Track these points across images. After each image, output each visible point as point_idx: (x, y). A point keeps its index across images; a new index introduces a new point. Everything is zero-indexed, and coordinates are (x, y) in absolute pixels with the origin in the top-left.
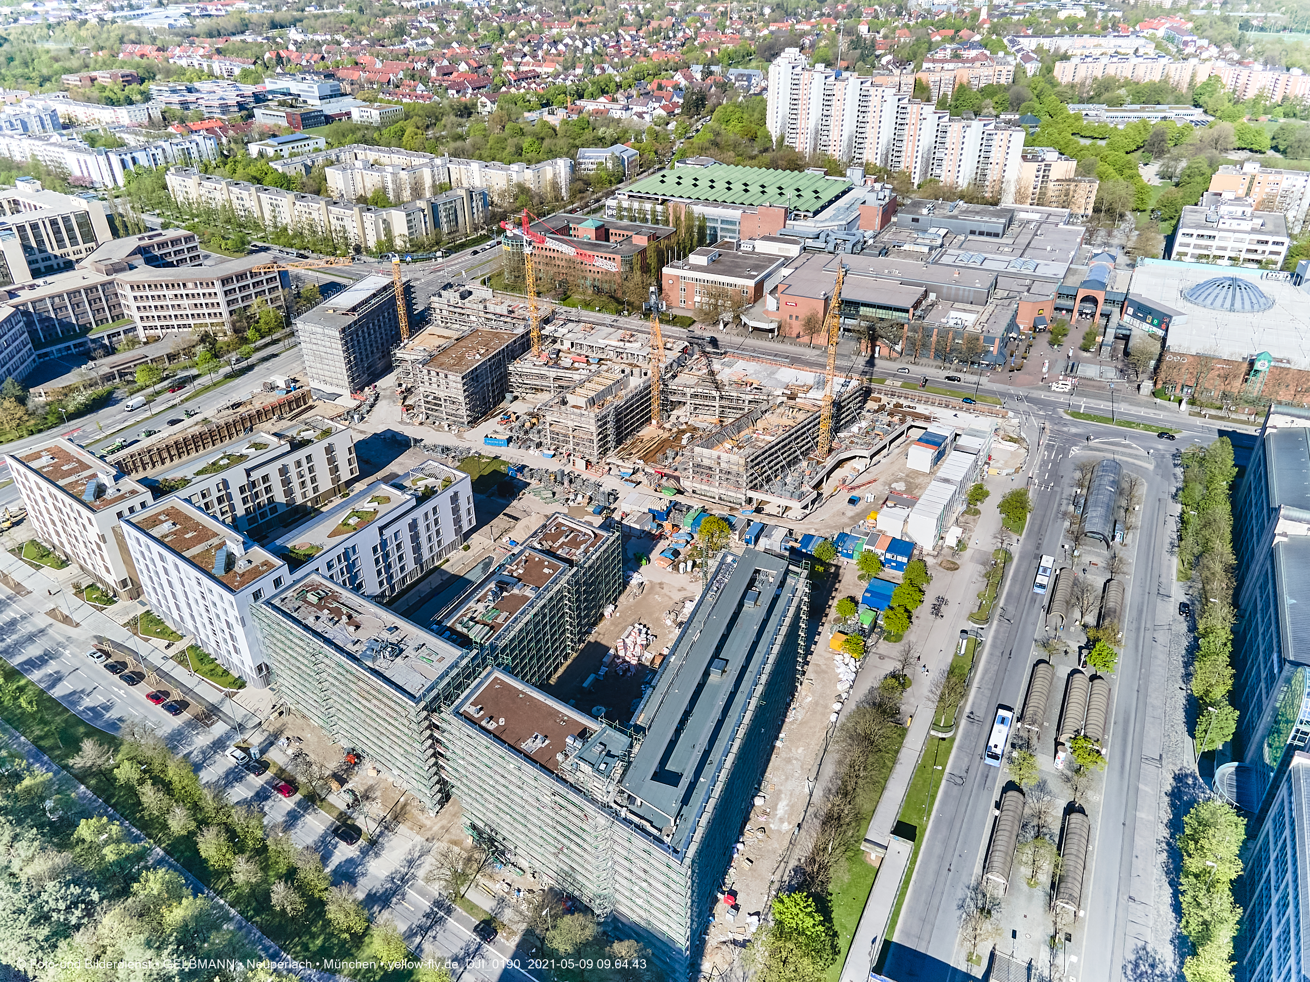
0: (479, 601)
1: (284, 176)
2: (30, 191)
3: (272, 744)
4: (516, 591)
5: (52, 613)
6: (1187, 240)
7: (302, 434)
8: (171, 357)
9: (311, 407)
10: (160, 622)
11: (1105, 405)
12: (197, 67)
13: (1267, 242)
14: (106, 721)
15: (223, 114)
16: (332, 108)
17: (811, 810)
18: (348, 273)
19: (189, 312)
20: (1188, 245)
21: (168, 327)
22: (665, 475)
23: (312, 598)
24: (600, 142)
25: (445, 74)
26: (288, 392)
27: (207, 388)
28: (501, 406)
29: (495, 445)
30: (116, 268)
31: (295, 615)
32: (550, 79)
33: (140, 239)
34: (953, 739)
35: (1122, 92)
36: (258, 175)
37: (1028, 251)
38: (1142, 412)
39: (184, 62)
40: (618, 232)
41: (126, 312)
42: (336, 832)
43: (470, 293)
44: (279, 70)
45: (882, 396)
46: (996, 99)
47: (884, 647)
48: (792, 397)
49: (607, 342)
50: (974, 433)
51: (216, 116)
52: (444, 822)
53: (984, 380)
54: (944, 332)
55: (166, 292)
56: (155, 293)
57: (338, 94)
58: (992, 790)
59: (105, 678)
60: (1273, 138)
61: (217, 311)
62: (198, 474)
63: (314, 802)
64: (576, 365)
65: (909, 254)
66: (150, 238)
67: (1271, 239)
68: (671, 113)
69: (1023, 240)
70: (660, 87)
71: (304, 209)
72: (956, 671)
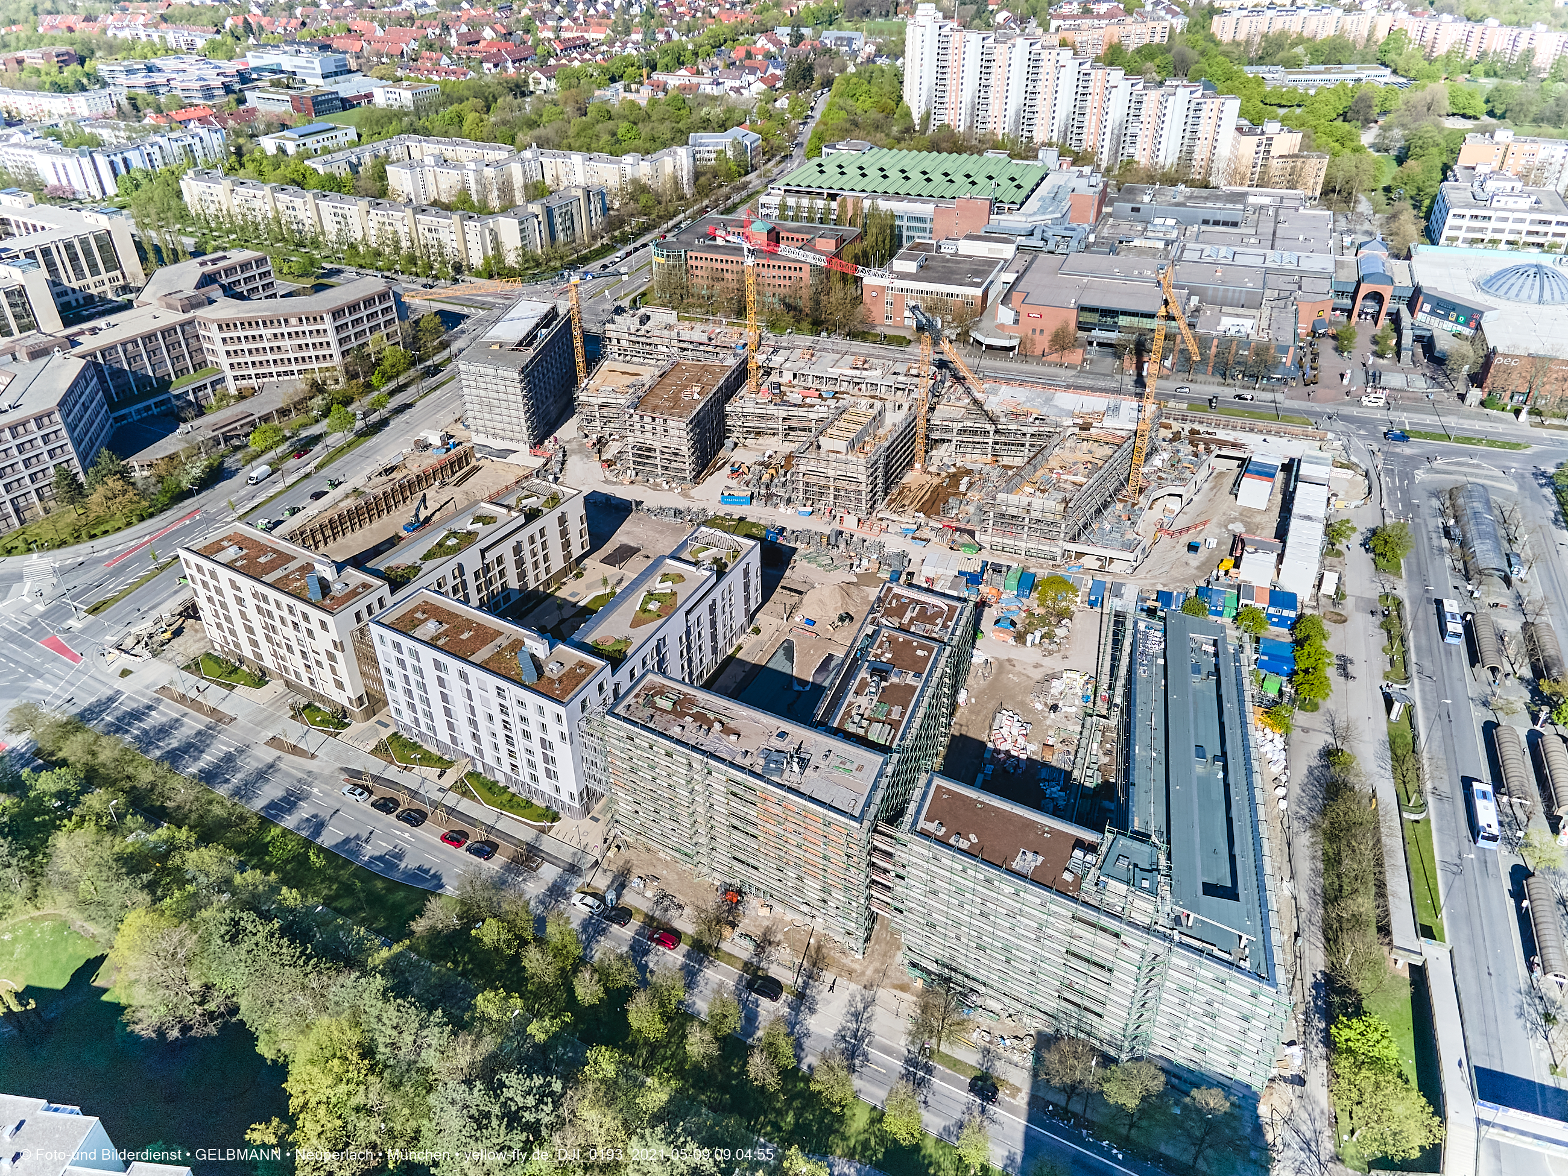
0: (857, 693)
1: (332, 177)
2: (22, 206)
3: (623, 886)
4: (894, 679)
5: (274, 742)
6: (1458, 222)
7: (524, 502)
8: (284, 412)
9: (476, 469)
10: (415, 747)
11: (1429, 419)
12: (144, 39)
13: (1550, 222)
14: (404, 872)
15: (206, 99)
16: (346, 88)
17: (1303, 916)
18: (456, 298)
19: (292, 356)
20: (1460, 228)
21: (264, 375)
22: (957, 529)
23: (661, 702)
24: (706, 125)
25: (469, 44)
26: (448, 450)
27: (341, 451)
28: (721, 454)
29: (735, 503)
30: (192, 304)
31: (651, 725)
32: (604, 48)
33: (201, 264)
34: (1427, 821)
35: (1299, 50)
36: (295, 176)
37: (1277, 243)
38: (1477, 425)
39: (125, 34)
40: (790, 235)
41: (209, 358)
42: (750, 986)
43: (648, 318)
44: (252, 40)
45: (1171, 421)
46: (1157, 61)
47: (1301, 718)
48: (1086, 427)
49: (840, 371)
50: (1315, 461)
51: (195, 101)
52: (877, 964)
53: (1279, 397)
54: (1226, 342)
55: (262, 331)
56: (249, 333)
57: (344, 70)
58: (1498, 877)
59: (378, 820)
60: (1487, 101)
61: (327, 352)
62: (427, 557)
63: (707, 954)
64: (808, 400)
65: (1142, 251)
66: (214, 262)
67: (1554, 218)
68: (772, 87)
69: (1267, 228)
70: (749, 55)
71: (382, 220)
72: (1398, 740)
